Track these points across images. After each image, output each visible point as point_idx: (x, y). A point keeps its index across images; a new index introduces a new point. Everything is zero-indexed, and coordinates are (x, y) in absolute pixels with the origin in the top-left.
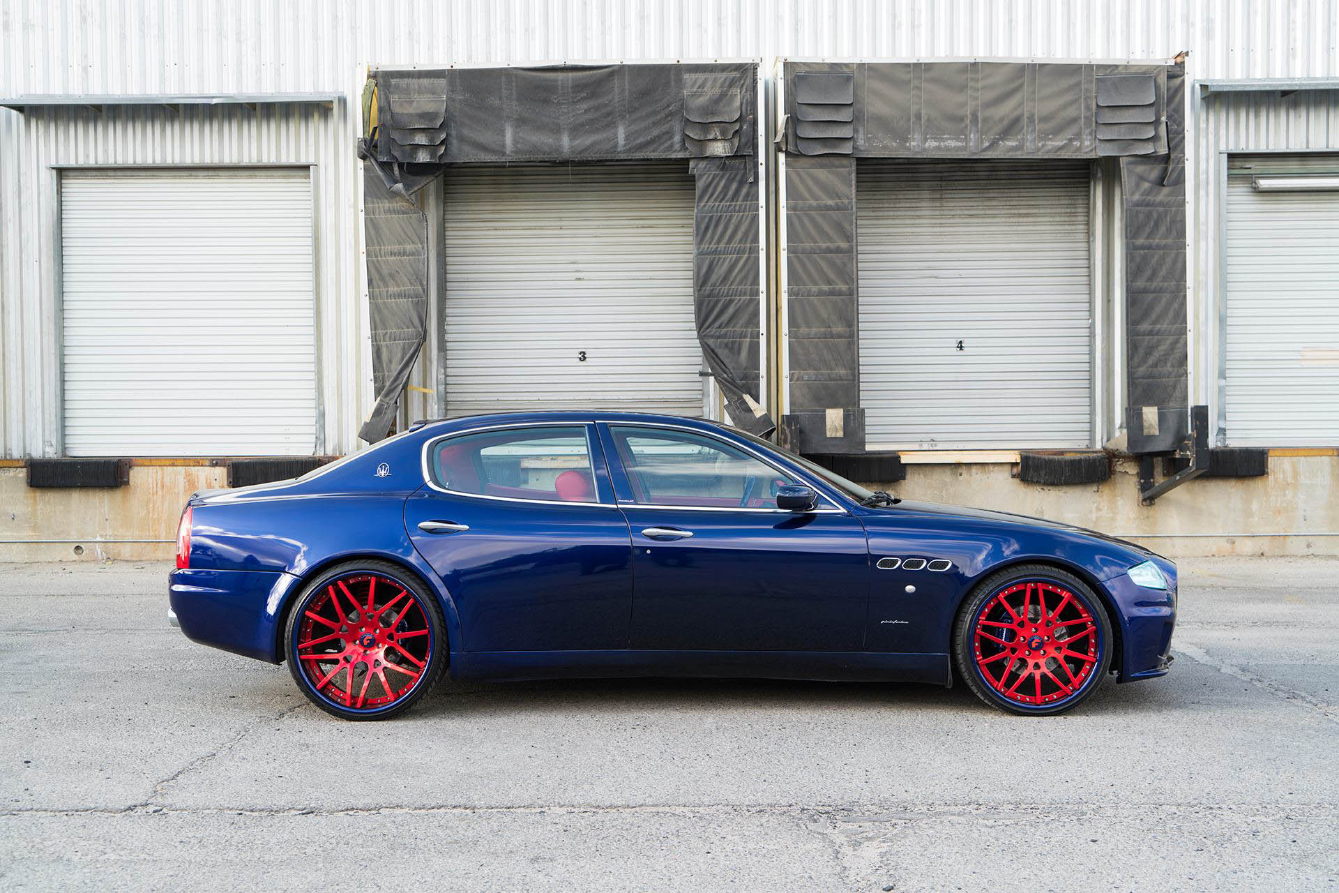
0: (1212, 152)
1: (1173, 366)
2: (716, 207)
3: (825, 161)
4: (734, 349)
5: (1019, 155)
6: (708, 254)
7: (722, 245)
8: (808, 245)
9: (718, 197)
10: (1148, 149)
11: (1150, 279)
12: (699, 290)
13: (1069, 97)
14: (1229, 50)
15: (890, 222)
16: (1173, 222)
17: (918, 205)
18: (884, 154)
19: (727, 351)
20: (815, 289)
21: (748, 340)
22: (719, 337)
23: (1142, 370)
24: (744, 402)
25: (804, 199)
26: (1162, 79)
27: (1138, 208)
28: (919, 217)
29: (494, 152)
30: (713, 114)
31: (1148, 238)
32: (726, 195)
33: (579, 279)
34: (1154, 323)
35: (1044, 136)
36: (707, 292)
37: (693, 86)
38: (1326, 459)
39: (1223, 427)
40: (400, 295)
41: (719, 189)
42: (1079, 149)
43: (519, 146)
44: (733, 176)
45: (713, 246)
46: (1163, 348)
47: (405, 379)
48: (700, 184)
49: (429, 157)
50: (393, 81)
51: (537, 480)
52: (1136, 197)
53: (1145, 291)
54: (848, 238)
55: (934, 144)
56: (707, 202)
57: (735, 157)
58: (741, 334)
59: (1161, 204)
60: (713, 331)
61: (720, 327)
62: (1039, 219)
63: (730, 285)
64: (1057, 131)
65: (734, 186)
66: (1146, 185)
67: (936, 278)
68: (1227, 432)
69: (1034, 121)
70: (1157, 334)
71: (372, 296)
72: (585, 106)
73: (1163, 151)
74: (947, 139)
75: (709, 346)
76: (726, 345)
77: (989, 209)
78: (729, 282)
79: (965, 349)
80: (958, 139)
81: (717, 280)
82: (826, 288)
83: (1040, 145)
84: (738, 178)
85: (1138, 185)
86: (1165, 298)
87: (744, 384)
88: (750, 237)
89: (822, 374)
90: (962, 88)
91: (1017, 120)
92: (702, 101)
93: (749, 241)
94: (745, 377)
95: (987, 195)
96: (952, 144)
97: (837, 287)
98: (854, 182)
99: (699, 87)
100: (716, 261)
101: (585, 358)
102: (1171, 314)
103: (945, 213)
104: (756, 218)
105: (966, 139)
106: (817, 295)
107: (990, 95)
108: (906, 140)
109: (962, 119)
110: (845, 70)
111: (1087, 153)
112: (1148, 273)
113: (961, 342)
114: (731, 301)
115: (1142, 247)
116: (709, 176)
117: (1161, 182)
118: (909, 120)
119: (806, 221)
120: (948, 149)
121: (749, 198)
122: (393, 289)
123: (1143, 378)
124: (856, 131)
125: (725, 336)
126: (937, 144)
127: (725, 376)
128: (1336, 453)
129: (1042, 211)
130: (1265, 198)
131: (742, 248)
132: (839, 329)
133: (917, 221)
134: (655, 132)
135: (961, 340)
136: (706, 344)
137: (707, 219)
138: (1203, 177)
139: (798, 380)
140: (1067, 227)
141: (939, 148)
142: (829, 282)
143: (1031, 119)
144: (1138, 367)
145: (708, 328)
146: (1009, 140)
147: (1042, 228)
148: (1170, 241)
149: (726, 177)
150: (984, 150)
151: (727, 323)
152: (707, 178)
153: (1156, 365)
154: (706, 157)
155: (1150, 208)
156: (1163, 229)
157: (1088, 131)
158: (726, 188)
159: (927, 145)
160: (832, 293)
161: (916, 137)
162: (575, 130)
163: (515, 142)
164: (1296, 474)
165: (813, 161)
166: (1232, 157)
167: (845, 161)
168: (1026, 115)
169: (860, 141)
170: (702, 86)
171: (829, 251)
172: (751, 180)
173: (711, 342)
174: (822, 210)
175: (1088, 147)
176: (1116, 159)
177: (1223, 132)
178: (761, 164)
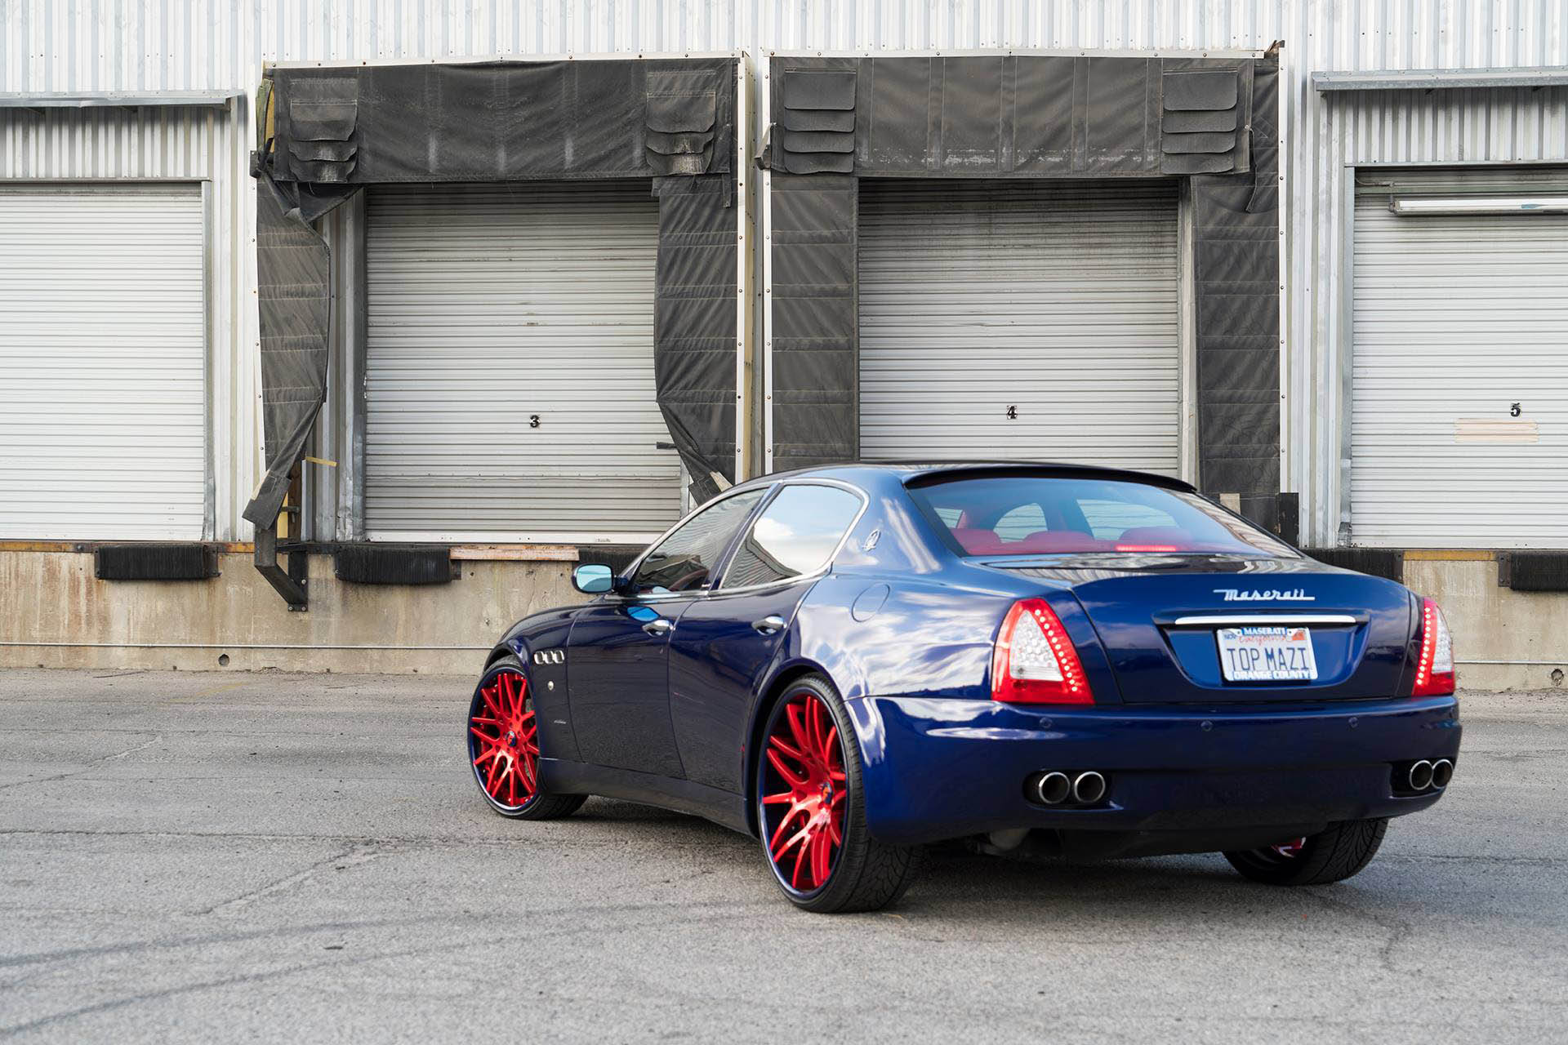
0: (1336, 165)
1: (1259, 442)
2: (684, 237)
3: (820, 180)
4: (703, 415)
5: (1062, 174)
6: (673, 296)
7: (690, 286)
8: (798, 286)
9: (686, 225)
10: (1225, 166)
11: (1230, 331)
12: (661, 342)
13: (1128, 100)
14: (1358, 33)
15: (925, 253)
16: (1261, 258)
17: (961, 232)
18: (892, 173)
19: (693, 418)
20: (806, 341)
21: (721, 404)
22: (683, 401)
23: (1219, 447)
24: (715, 482)
25: (793, 228)
26: (1248, 77)
27: (1211, 241)
28: (961, 248)
29: (415, 170)
30: (682, 122)
31: (1226, 278)
32: (696, 222)
33: (532, 324)
34: (1236, 387)
35: (1096, 149)
36: (670, 344)
37: (657, 88)
38: (1480, 565)
39: (1348, 521)
40: (296, 345)
41: (688, 216)
42: (1140, 166)
43: (444, 163)
44: (704, 200)
45: (679, 287)
46: (1246, 418)
47: (299, 447)
48: (665, 209)
49: (336, 176)
50: (294, 82)
51: (472, 574)
52: (1210, 227)
53: (1223, 346)
54: (847, 278)
55: (957, 160)
56: (673, 231)
57: (707, 175)
58: (712, 396)
59: (1244, 235)
60: (676, 392)
61: (685, 387)
62: (1114, 251)
63: (700, 336)
64: (1112, 144)
65: (707, 212)
66: (1225, 212)
67: (982, 325)
68: (1354, 527)
69: (1083, 130)
70: (1239, 401)
71: (264, 345)
72: (525, 113)
73: (1244, 168)
74: (972, 154)
75: (670, 411)
76: (693, 410)
77: (1051, 238)
78: (699, 333)
79: (1018, 417)
80: (986, 155)
81: (682, 330)
82: (819, 340)
83: (1090, 161)
84: (712, 202)
85: (1212, 212)
86: (1250, 355)
87: (715, 459)
88: (726, 274)
89: (814, 448)
90: (994, 89)
91: (1061, 130)
92: (668, 106)
93: (724, 280)
94: (716, 451)
95: (1049, 220)
96: (979, 160)
97: (833, 339)
98: (855, 207)
99: (665, 89)
100: (683, 304)
101: (537, 424)
102: (1258, 375)
103: (995, 242)
104: (733, 251)
105: (997, 154)
106: (808, 349)
107: (1027, 98)
108: (921, 155)
109: (992, 129)
110: (847, 66)
111: (1150, 170)
112: (1227, 322)
113: (1013, 408)
114: (700, 355)
115: (1217, 291)
116: (676, 199)
117: (1243, 209)
118: (926, 129)
119: (795, 255)
120: (973, 166)
121: (726, 227)
122: (290, 337)
123: (1221, 457)
124: (857, 143)
125: (692, 398)
126: (960, 160)
127: (690, 448)
128: (1492, 557)
129: (1120, 240)
130: (1410, 224)
131: (716, 289)
132: (836, 391)
133: (959, 253)
134: (611, 145)
135: (1013, 405)
136: (667, 407)
137: (672, 253)
138: (1323, 197)
139: (783, 455)
140: (1151, 261)
141: (961, 165)
142: (823, 332)
143: (1080, 127)
144: (1214, 442)
145: (670, 389)
146: (1051, 155)
147: (1121, 262)
148: (1257, 282)
149: (698, 200)
151: (695, 383)
152: (673, 202)
153: (1236, 441)
154: (673, 176)
155: (1230, 241)
156: (1247, 267)
157: (1152, 143)
158: (697, 214)
159: (947, 161)
160: (827, 346)
161: (933, 151)
162: (512, 144)
163: (440, 158)
164: (1440, 583)
165: (806, 180)
166: (1361, 172)
167: (844, 181)
168: (1073, 123)
169: (863, 156)
170: (669, 87)
171: (823, 293)
172: (728, 204)
173: (673, 406)
174: (816, 242)
175: (1151, 163)
176: (1185, 178)
177: (1349, 140)
178: (741, 185)
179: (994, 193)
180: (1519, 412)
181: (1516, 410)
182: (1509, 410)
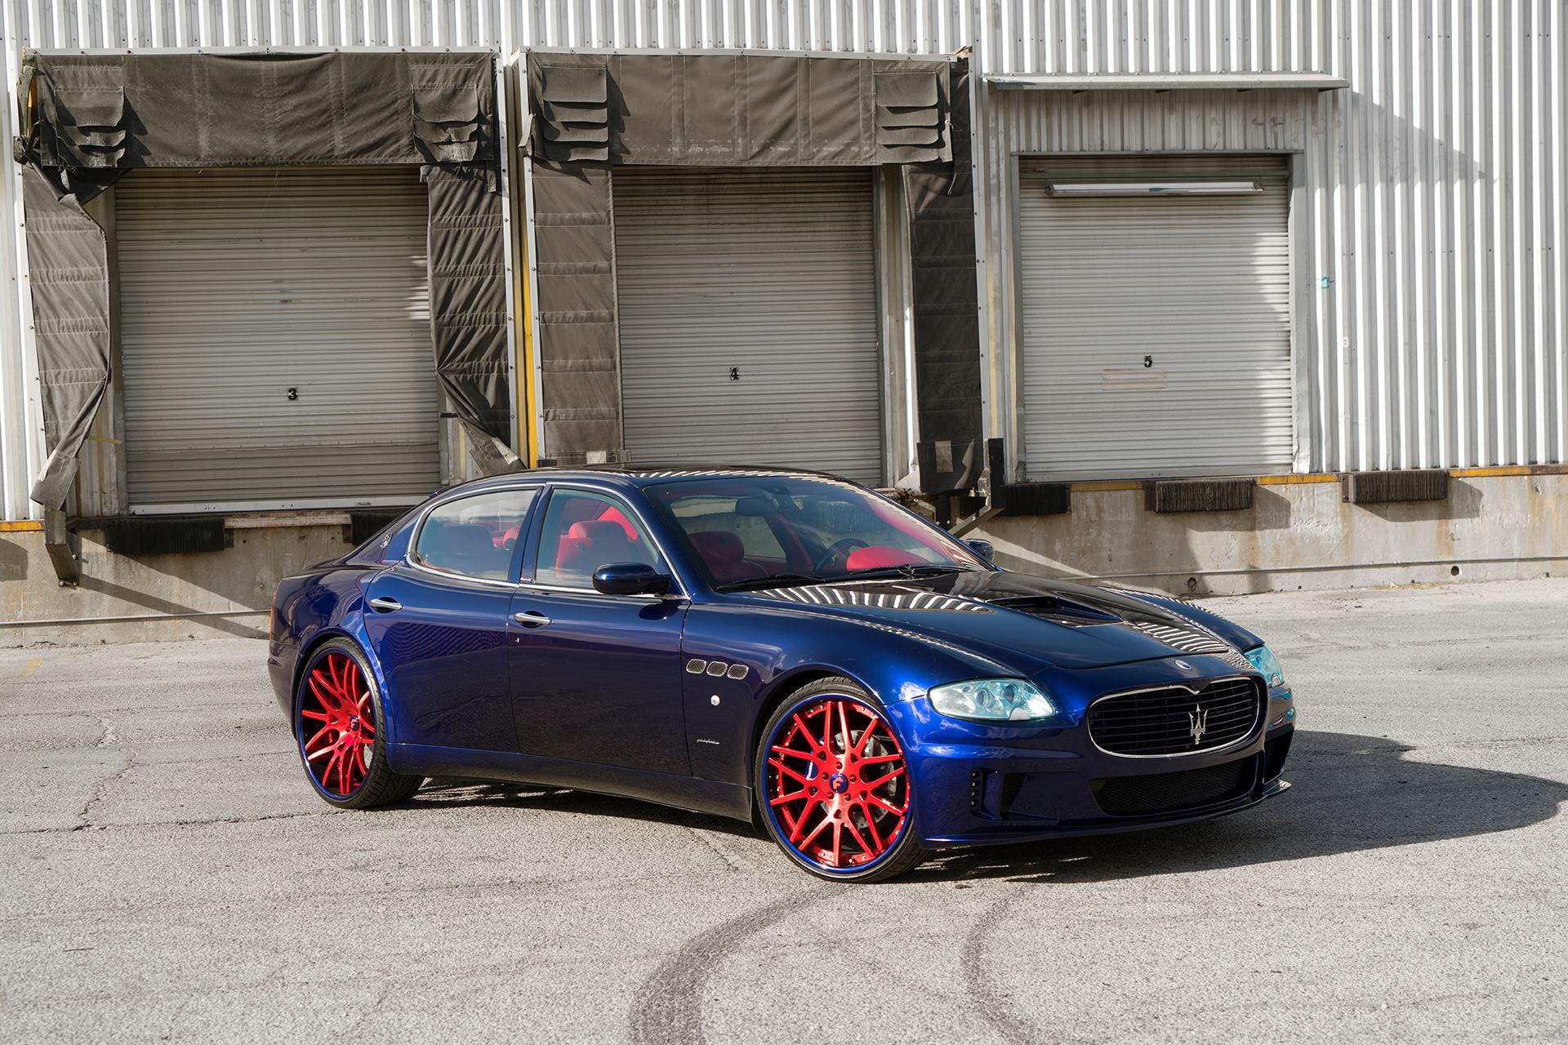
0: (1002, 153)
1: (966, 395)
2: (453, 220)
3: (577, 167)
4: (480, 385)
5: (792, 162)
6: (446, 275)
7: (462, 265)
8: (561, 264)
9: (455, 209)
10: (931, 156)
11: (939, 299)
12: (440, 316)
13: (845, 96)
14: (1018, 40)
16: (962, 236)
17: (683, 212)
18: (643, 161)
19: (471, 388)
20: (571, 314)
21: (496, 374)
22: (462, 372)
23: (933, 400)
24: (494, 446)
25: (555, 211)
26: (945, 77)
27: (924, 221)
28: (684, 226)
29: (186, 156)
30: (446, 112)
31: (934, 253)
32: (464, 206)
33: (285, 301)
34: (944, 348)
35: (819, 140)
36: (446, 320)
37: (421, 80)
38: (1130, 493)
39: (1023, 460)
40: (75, 327)
41: (456, 201)
42: (857, 155)
43: (216, 148)
44: (471, 184)
45: (451, 267)
46: (955, 375)
47: (87, 427)
48: (434, 195)
49: (105, 161)
50: (56, 69)
51: (245, 542)
52: (922, 209)
53: (934, 312)
54: (607, 256)
55: (699, 149)
56: (442, 215)
57: (473, 163)
58: (487, 368)
59: (949, 216)
60: (455, 364)
61: (462, 359)
62: (817, 228)
63: (473, 311)
64: (832, 136)
65: (473, 196)
66: (931, 196)
68: (1028, 466)
69: (808, 123)
70: (948, 360)
71: (38, 329)
72: (293, 101)
73: (947, 157)
74: (712, 145)
75: (451, 382)
76: (471, 381)
77: (762, 217)
78: (472, 308)
79: (741, 378)
80: (724, 145)
81: (458, 307)
82: (584, 313)
83: (815, 150)
84: (478, 186)
85: (922, 196)
86: (956, 320)
87: (492, 426)
88: (494, 254)
89: (581, 412)
90: (730, 85)
91: (789, 123)
92: (434, 95)
93: (493, 259)
94: (495, 417)
96: (718, 149)
97: (596, 312)
98: (610, 192)
99: (428, 82)
100: (455, 283)
101: (296, 397)
102: (963, 337)
103: (713, 221)
104: (498, 234)
105: (734, 145)
106: (573, 321)
107: (760, 93)
108: (667, 144)
109: (729, 121)
110: (596, 62)
111: (866, 159)
112: (936, 292)
113: (735, 370)
114: (474, 330)
115: (929, 265)
116: (445, 183)
117: (947, 193)
118: (671, 121)
119: (558, 236)
120: (713, 155)
121: (492, 211)
122: (66, 319)
123: (936, 409)
124: (611, 134)
125: (469, 370)
126: (702, 150)
127: (471, 416)
128: (1140, 486)
129: (821, 219)
130: (1060, 205)
131: (485, 268)
132: (599, 360)
133: (682, 231)
134: (379, 134)
135: (735, 367)
136: (448, 379)
137: (443, 235)
138: (994, 182)
139: (553, 419)
140: (849, 238)
141: (702, 154)
142: (586, 306)
143: (805, 121)
144: (929, 397)
145: (448, 362)
146: (781, 145)
147: (822, 238)
148: (960, 257)
149: (464, 185)
150: (753, 157)
151: (471, 356)
152: (442, 187)
153: (947, 395)
154: (440, 163)
155: (936, 221)
156: (950, 244)
157: (867, 135)
158: (465, 198)
159: (690, 151)
160: (591, 319)
161: (678, 141)
162: (285, 130)
163: (212, 144)
164: (1099, 510)
166: (1023, 159)
167: (600, 169)
168: (799, 117)
169: (615, 145)
170: (433, 79)
171: (585, 270)
172: (493, 189)
173: (453, 377)
174: (576, 224)
175: (866, 153)
176: (898, 166)
177: (1013, 132)
178: (504, 171)
179: (711, 177)
180: (1151, 362)
181: (1149, 361)
182: (1143, 362)
